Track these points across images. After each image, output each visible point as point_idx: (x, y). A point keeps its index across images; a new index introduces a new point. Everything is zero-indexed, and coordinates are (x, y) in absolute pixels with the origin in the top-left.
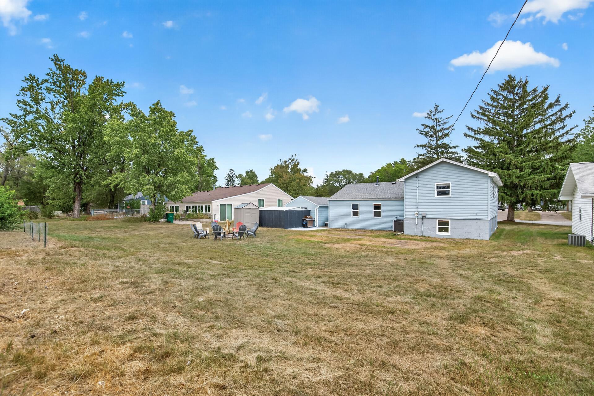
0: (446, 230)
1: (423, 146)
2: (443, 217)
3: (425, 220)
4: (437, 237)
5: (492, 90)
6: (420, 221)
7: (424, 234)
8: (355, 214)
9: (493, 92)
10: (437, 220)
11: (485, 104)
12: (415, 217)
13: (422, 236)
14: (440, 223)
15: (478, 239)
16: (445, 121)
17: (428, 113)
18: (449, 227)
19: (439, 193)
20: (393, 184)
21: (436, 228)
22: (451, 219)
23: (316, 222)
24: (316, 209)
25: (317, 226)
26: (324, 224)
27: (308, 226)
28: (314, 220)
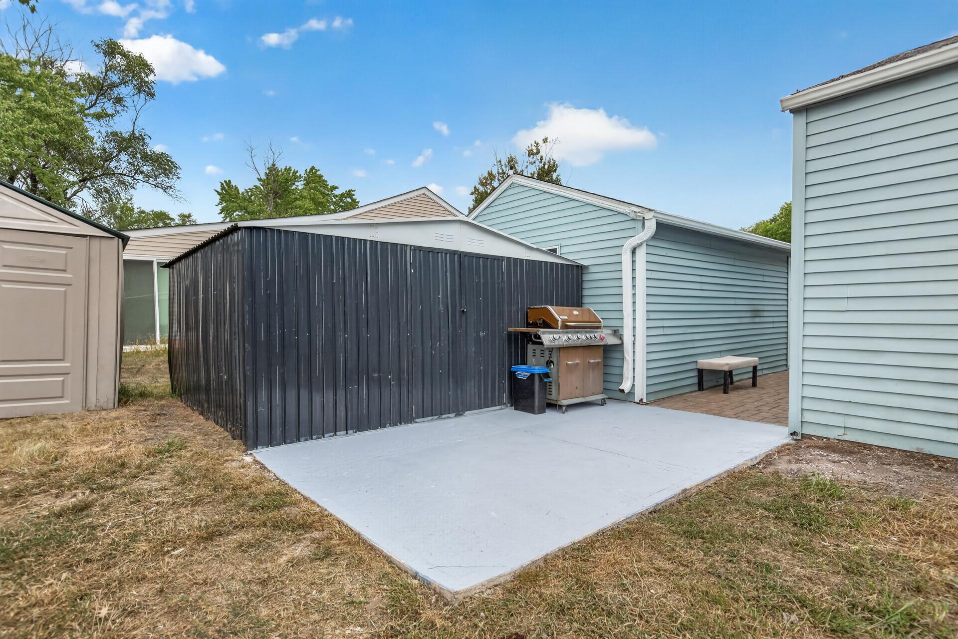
23: (628, 356)
24: (634, 251)
25: (640, 393)
26: (695, 373)
27: (554, 396)
28: (612, 340)
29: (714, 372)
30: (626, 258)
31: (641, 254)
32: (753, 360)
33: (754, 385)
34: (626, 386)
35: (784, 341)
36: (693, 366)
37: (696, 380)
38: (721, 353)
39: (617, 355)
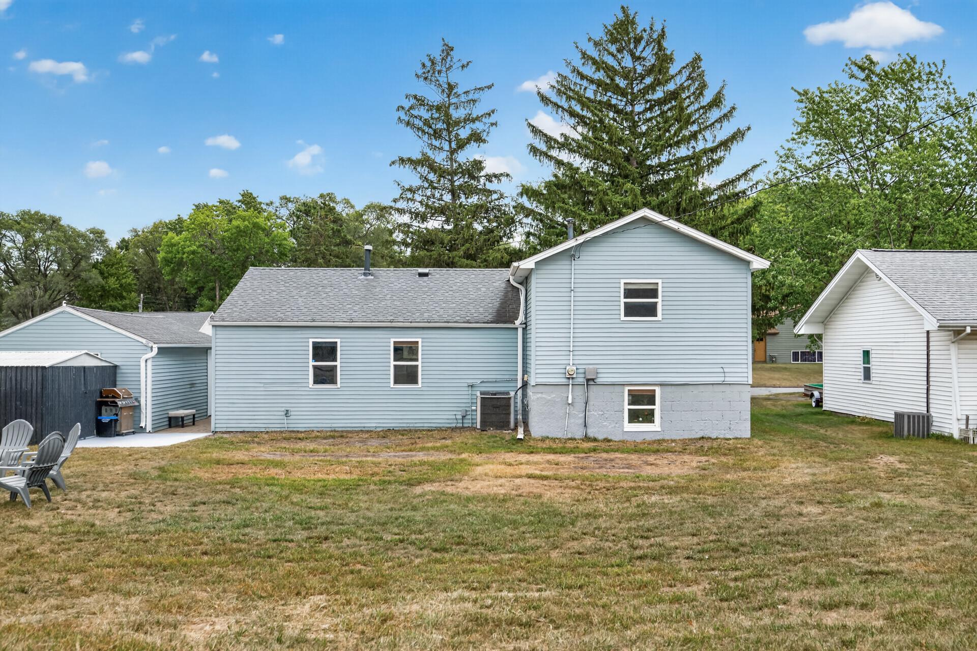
0: (649, 417)
1: (414, 163)
2: (641, 378)
3: (594, 390)
4: (626, 438)
5: (590, 39)
6: (580, 391)
7: (592, 433)
8: (325, 376)
9: (591, 44)
10: (627, 389)
11: (573, 71)
12: (564, 381)
13: (587, 438)
14: (636, 398)
15: (728, 436)
16: (471, 97)
17: (424, 65)
18: (657, 408)
19: (631, 310)
20: (421, 275)
21: (622, 411)
22: (661, 385)
23: (143, 411)
24: (146, 361)
25: (149, 428)
26: (167, 419)
27: (118, 429)
28: (137, 404)
29: (176, 418)
30: (143, 364)
31: (150, 363)
32: (193, 411)
33: (194, 424)
34: (143, 424)
35: (205, 401)
36: (166, 416)
37: (167, 423)
38: (177, 409)
39: (138, 411)
